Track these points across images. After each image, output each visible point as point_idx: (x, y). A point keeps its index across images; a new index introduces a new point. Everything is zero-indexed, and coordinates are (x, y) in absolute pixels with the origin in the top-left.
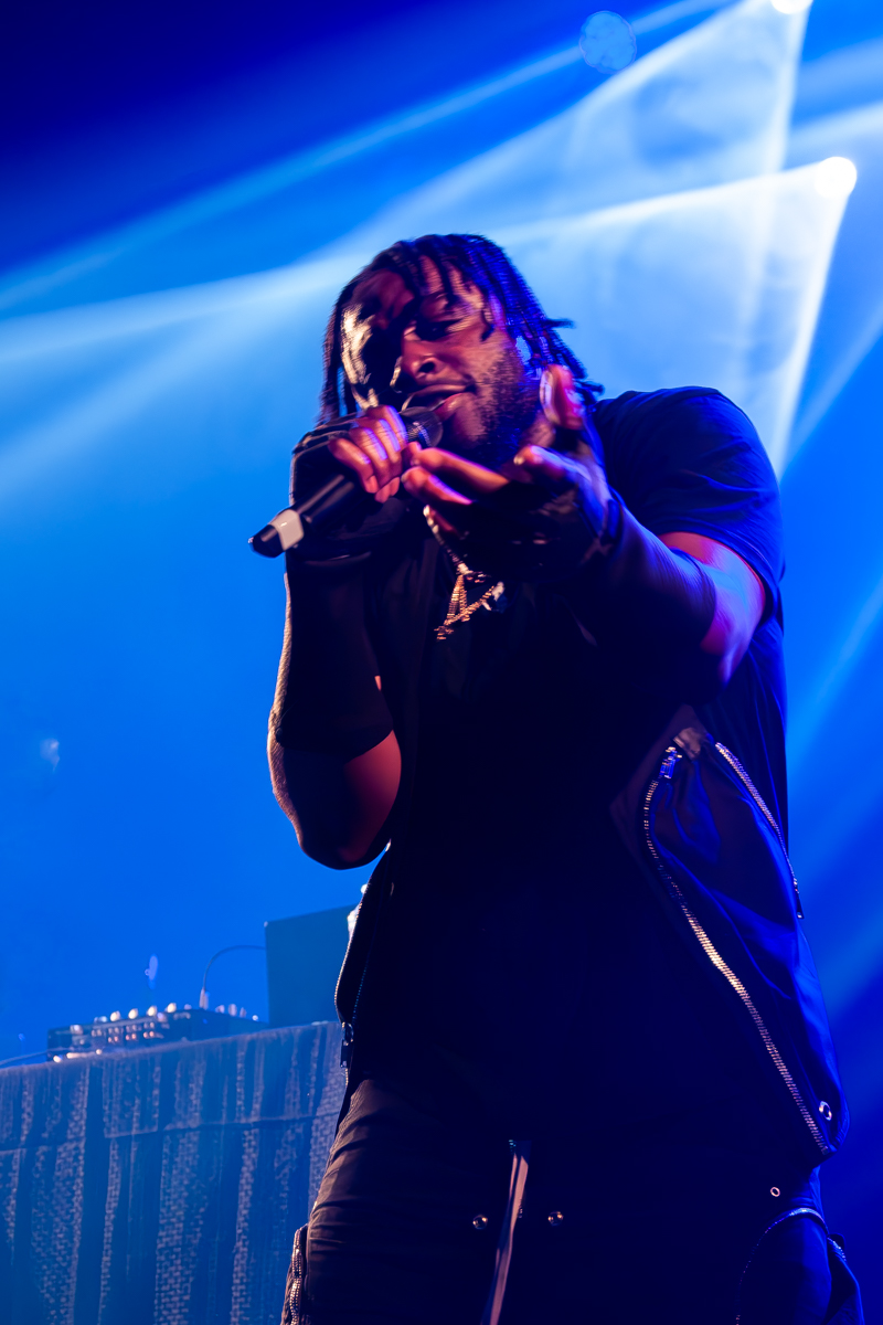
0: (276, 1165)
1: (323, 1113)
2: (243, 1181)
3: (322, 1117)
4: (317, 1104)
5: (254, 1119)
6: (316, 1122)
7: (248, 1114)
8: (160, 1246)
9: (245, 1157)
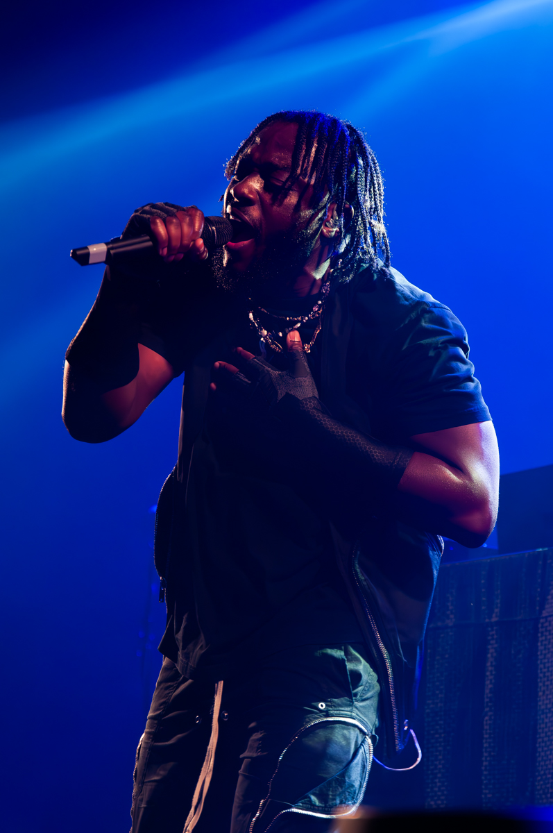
0: (513, 652)
1: (547, 614)
2: (489, 664)
3: (546, 617)
4: (542, 608)
5: (494, 619)
6: (542, 621)
7: (490, 617)
8: (427, 711)
9: (489, 647)
